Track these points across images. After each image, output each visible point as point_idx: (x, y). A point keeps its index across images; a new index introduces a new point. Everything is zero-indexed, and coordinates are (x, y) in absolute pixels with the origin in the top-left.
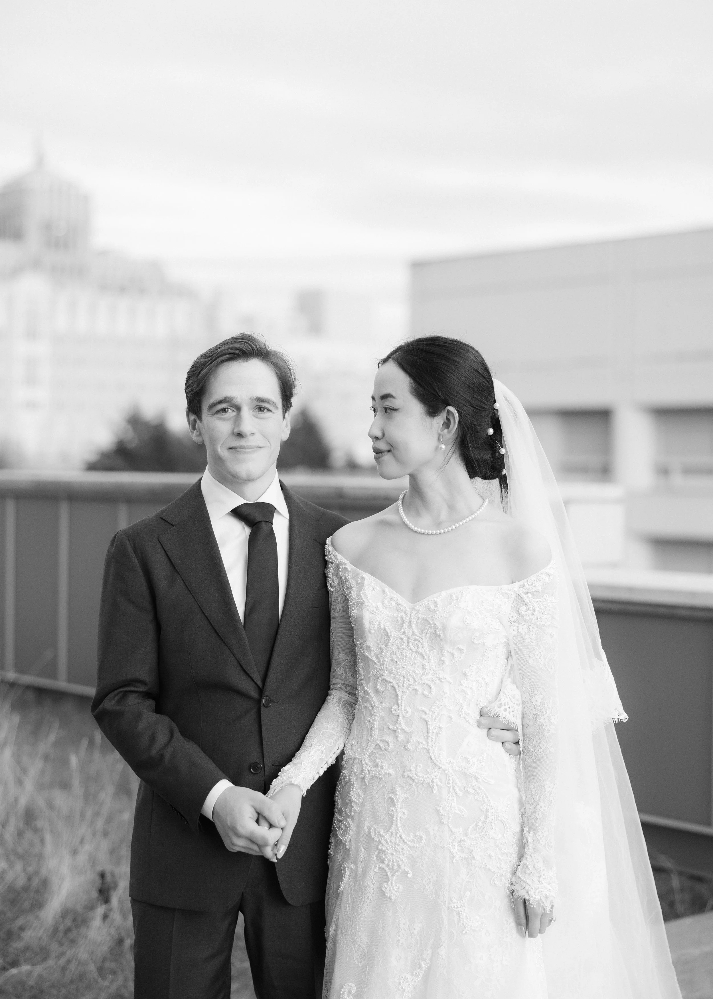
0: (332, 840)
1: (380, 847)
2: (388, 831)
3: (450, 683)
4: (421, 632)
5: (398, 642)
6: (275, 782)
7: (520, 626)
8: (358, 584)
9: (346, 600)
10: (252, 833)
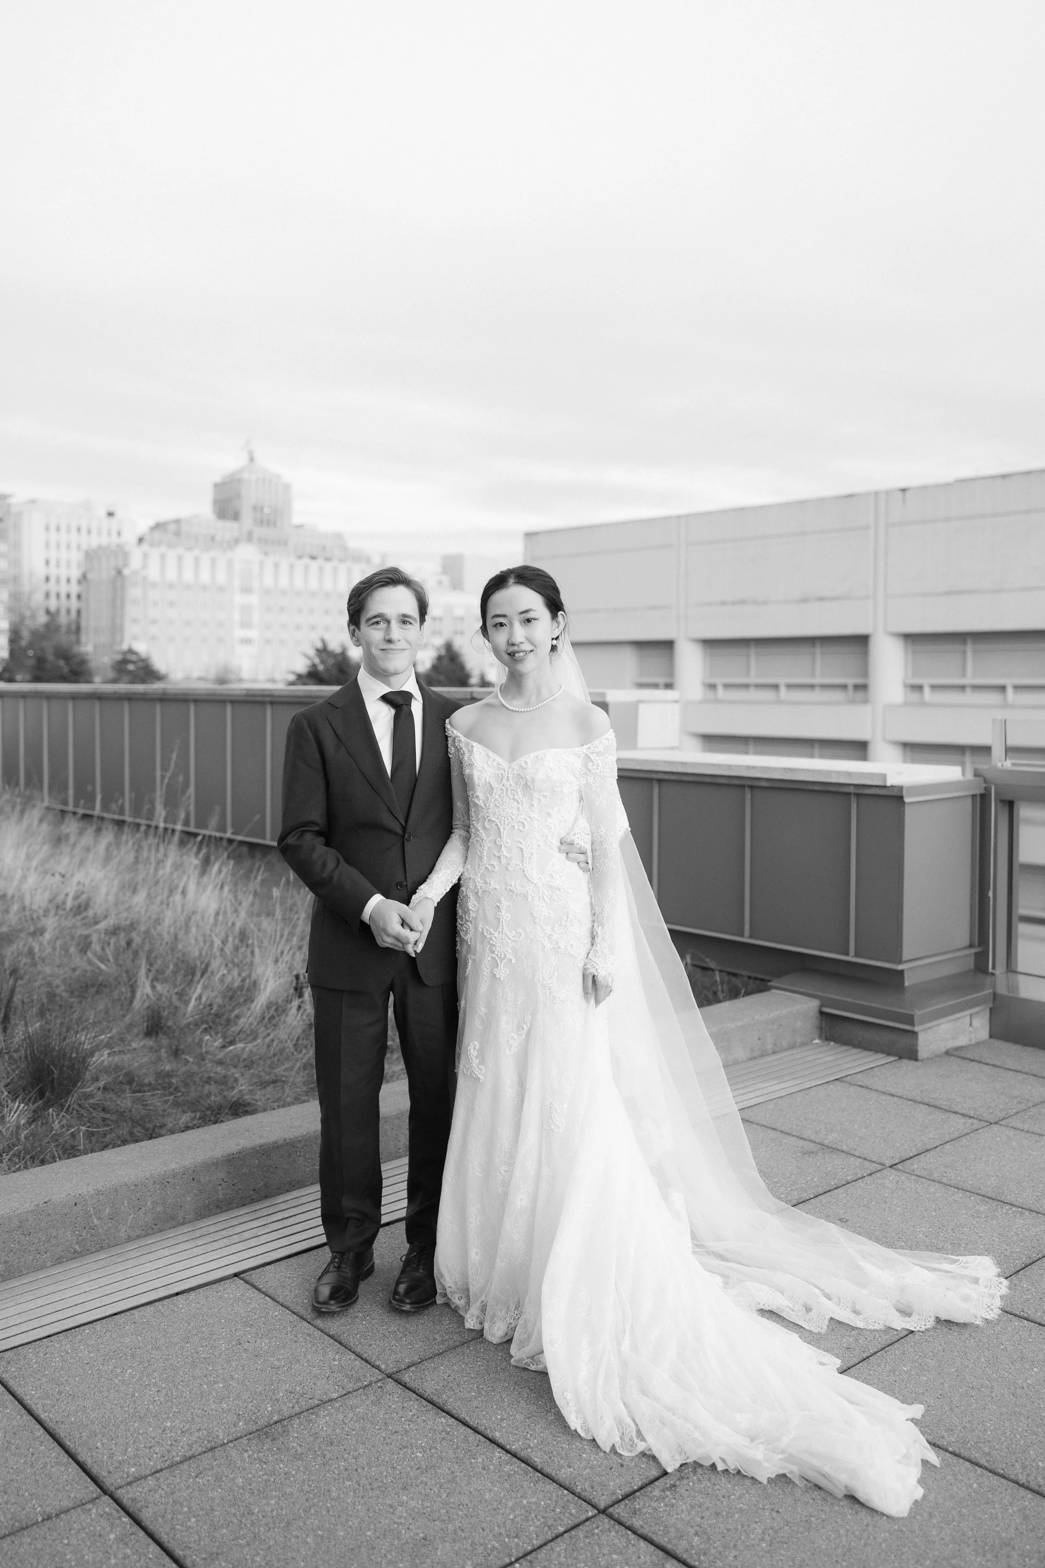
0: (458, 939)
1: (491, 942)
2: (496, 930)
4: (516, 784)
5: (499, 792)
6: (414, 897)
7: (588, 778)
8: (469, 751)
9: (461, 763)
10: (399, 934)
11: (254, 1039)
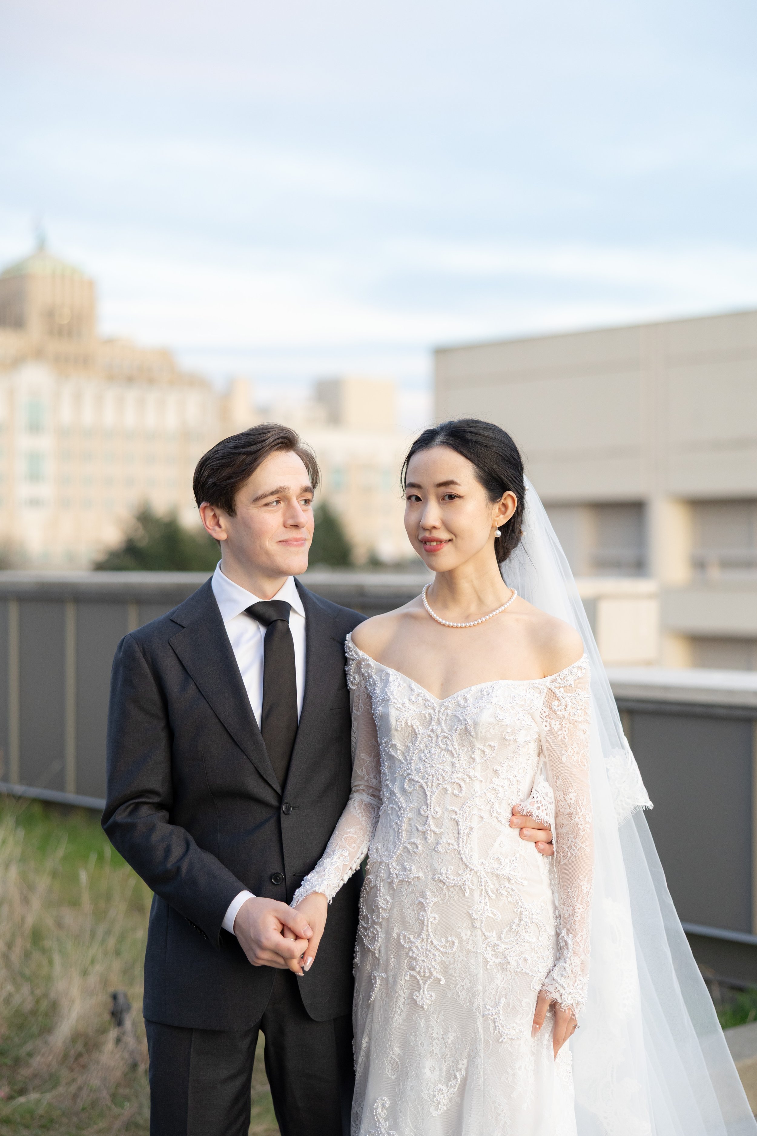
0: (358, 949)
1: (410, 954)
2: (419, 937)
3: (481, 781)
4: (451, 729)
5: (426, 740)
6: (298, 892)
7: (553, 722)
8: (382, 680)
9: (369, 697)
10: (278, 945)
11: (54, 1087)
